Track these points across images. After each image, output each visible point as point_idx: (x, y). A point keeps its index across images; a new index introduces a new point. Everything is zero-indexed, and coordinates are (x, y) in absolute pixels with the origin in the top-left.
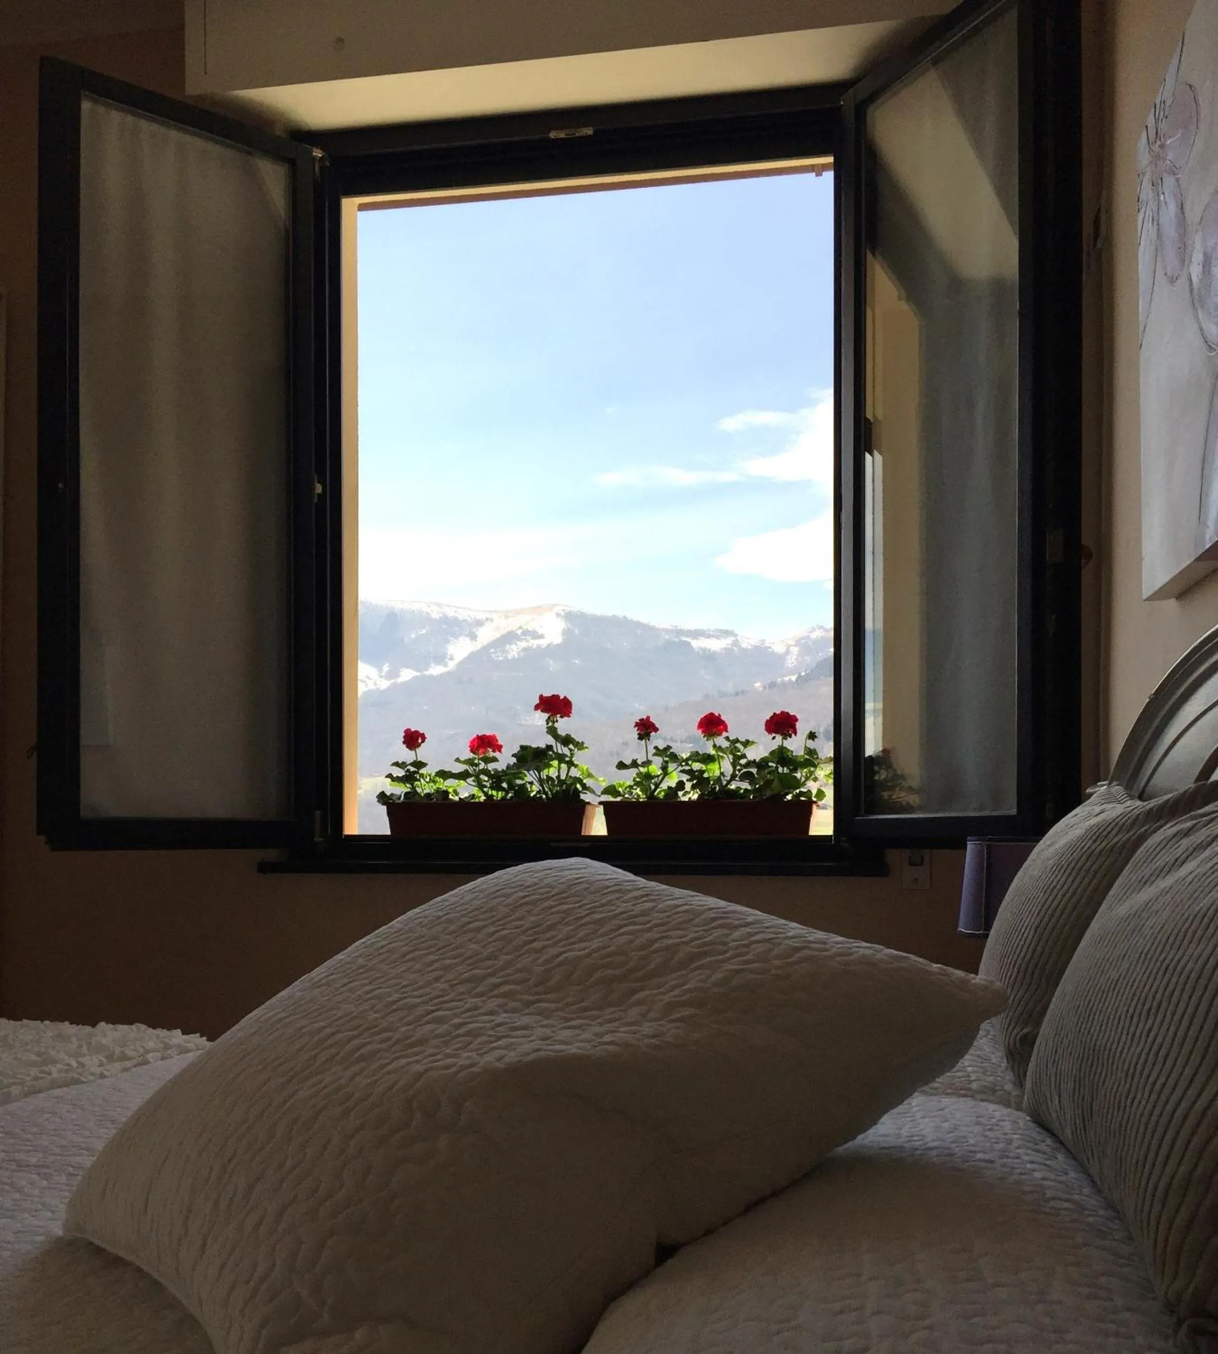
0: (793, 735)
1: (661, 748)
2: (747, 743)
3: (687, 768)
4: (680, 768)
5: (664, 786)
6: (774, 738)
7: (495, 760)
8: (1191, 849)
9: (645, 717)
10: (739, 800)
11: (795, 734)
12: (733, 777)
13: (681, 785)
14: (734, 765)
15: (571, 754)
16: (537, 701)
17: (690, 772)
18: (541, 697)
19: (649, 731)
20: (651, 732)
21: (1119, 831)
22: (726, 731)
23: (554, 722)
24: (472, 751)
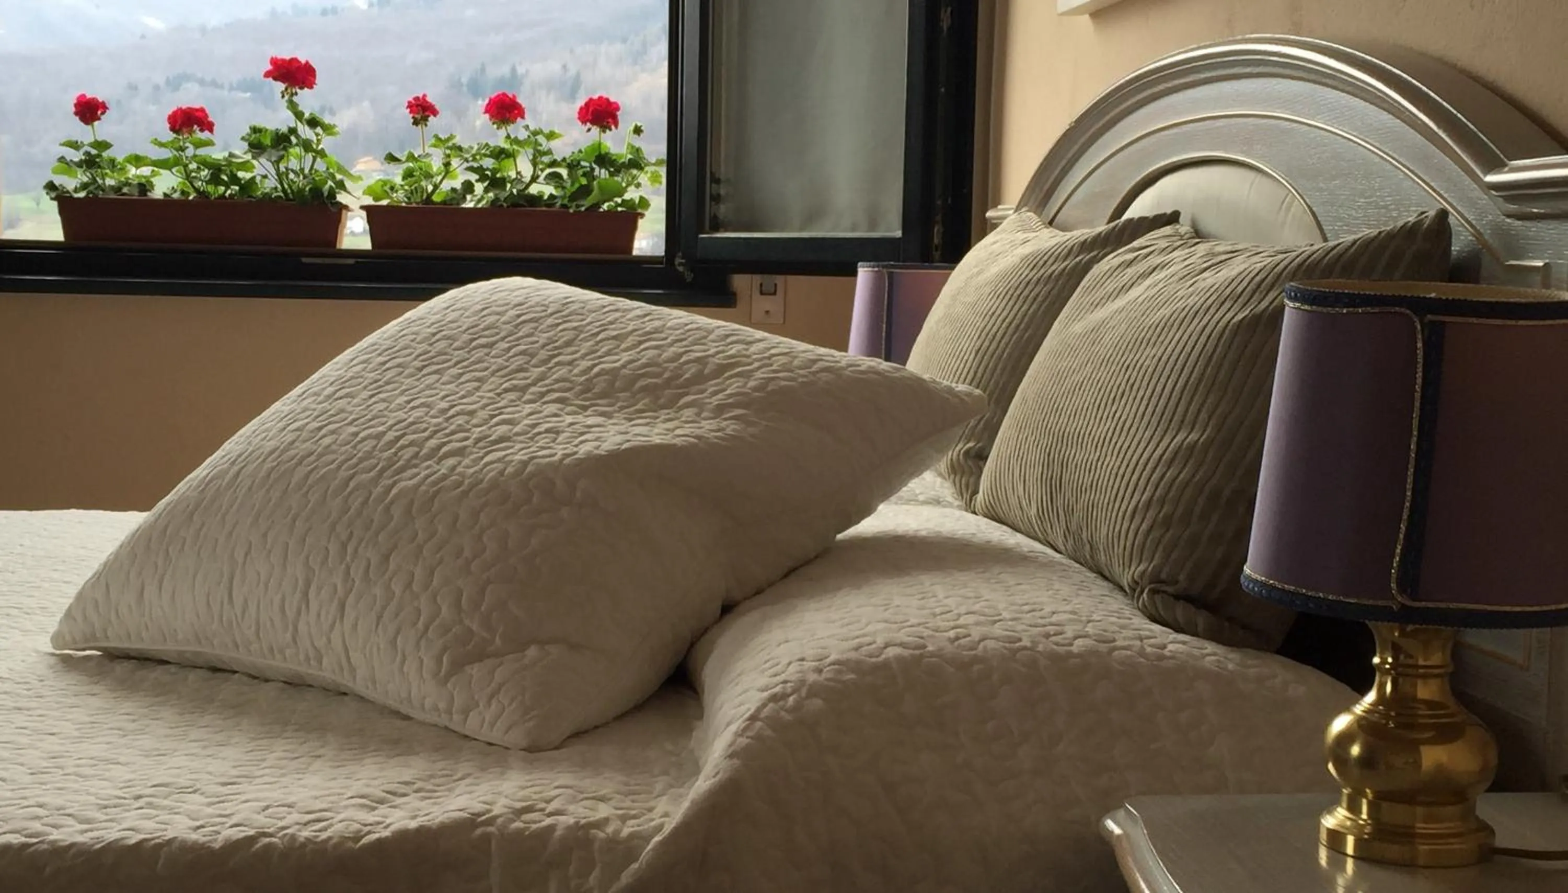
0: (613, 127)
1: (442, 137)
2: (551, 136)
3: (475, 165)
4: (466, 165)
5: (446, 186)
6: (589, 130)
7: (210, 143)
8: (1135, 278)
9: (421, 96)
10: (544, 209)
11: (616, 127)
12: (534, 179)
13: (468, 187)
14: (535, 164)
15: (318, 140)
16: (269, 67)
17: (480, 171)
18: (274, 62)
19: (427, 113)
20: (428, 116)
21: (1055, 261)
22: (523, 117)
23: (292, 95)
24: (173, 129)
